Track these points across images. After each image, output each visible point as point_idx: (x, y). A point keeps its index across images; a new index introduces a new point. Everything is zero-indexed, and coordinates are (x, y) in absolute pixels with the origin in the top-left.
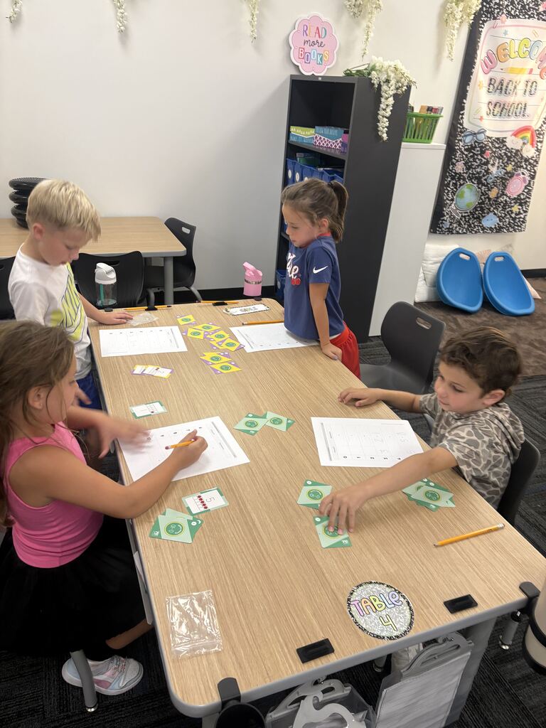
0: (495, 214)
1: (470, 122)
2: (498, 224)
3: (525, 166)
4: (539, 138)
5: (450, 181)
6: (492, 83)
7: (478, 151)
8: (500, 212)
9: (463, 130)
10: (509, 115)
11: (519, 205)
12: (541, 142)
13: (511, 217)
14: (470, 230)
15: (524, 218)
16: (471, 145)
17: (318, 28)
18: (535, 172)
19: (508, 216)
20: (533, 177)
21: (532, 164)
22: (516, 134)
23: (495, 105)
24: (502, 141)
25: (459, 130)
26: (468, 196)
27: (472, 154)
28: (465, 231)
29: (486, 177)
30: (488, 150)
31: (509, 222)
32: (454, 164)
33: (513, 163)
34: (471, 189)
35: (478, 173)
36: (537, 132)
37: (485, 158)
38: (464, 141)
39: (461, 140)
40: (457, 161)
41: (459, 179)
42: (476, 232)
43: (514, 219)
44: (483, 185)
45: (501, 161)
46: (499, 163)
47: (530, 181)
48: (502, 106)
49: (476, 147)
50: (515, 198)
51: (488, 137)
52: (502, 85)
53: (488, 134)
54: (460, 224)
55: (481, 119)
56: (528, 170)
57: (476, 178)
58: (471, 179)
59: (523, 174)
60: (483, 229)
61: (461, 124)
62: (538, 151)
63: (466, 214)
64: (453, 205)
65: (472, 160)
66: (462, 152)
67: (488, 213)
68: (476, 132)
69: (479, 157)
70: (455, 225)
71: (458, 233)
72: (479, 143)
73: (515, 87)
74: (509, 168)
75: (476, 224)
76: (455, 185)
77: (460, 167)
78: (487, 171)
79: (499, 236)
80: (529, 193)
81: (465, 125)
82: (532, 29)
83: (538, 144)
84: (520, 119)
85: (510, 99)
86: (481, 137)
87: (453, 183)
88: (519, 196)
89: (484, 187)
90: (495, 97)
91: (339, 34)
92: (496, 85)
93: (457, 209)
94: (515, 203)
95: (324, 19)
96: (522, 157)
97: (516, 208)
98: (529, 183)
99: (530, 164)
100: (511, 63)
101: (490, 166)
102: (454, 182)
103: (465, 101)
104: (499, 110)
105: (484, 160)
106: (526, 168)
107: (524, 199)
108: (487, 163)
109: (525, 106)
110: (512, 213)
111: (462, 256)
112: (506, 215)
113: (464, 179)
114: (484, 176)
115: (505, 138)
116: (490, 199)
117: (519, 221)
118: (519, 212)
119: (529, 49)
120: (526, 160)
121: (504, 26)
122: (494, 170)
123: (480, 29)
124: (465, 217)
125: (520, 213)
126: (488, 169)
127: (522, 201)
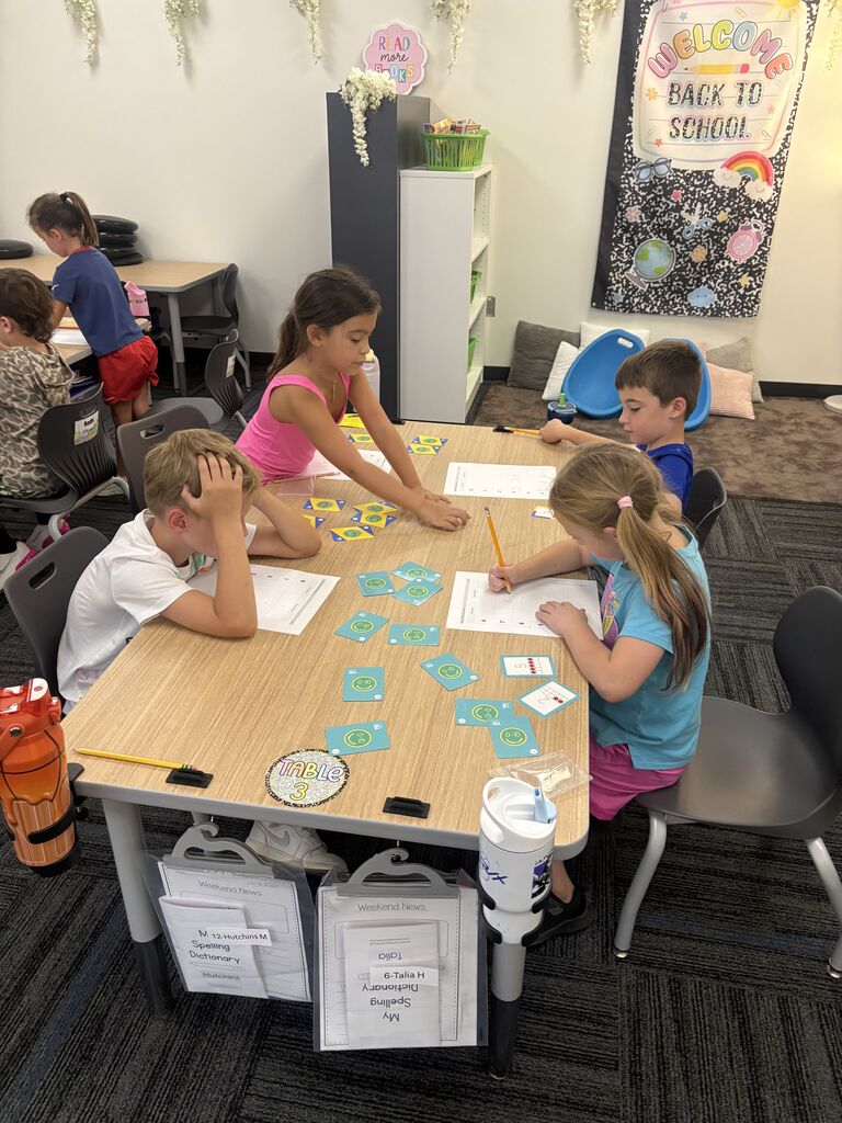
0: (710, 287)
1: (642, 149)
2: (716, 302)
3: (758, 215)
4: (779, 170)
5: (622, 235)
6: (676, 90)
7: (660, 191)
8: (719, 285)
9: (634, 161)
10: (713, 137)
11: (749, 275)
12: (782, 176)
13: (737, 293)
14: (666, 308)
15: (757, 296)
16: (651, 182)
17: (398, 39)
18: (773, 224)
19: (733, 292)
20: (770, 232)
21: (768, 210)
22: (729, 164)
23: (687, 122)
24: (707, 176)
25: (626, 160)
26: (655, 259)
27: (652, 195)
28: (655, 309)
29: (679, 230)
30: (677, 188)
31: (735, 301)
32: (623, 211)
33: (728, 210)
34: (660, 249)
35: (665, 223)
36: (774, 161)
37: (673, 202)
38: (638, 177)
39: (632, 175)
40: (628, 205)
41: (636, 233)
42: (676, 313)
43: (743, 297)
44: (677, 241)
45: (705, 206)
46: (702, 209)
47: (766, 238)
48: (697, 124)
49: (656, 185)
50: (742, 265)
51: (676, 170)
52: (691, 92)
53: (674, 165)
54: (647, 299)
55: (659, 143)
56: (763, 221)
57: (665, 231)
58: (658, 233)
59: (756, 226)
60: (690, 309)
61: (631, 152)
62: (778, 190)
63: (657, 285)
64: (632, 270)
65: (653, 204)
66: (635, 192)
67: (698, 286)
68: (653, 162)
69: (664, 200)
70: (636, 300)
71: (642, 311)
72: (661, 179)
73: (716, 94)
74: (722, 217)
75: (677, 301)
76: (631, 240)
77: (634, 214)
78: (680, 220)
79: (716, 321)
80: (764, 255)
81: (635, 153)
82: (734, 6)
83: (778, 179)
84: (736, 141)
85: (709, 113)
86: (662, 170)
87: (627, 238)
88: (750, 260)
89: (678, 246)
90: (683, 111)
91: (429, 43)
92: (682, 93)
93: (639, 276)
94: (744, 272)
95: (407, 26)
96: (748, 200)
97: (745, 280)
98: (765, 241)
99: (766, 211)
100: (698, 59)
101: (683, 213)
102: (628, 235)
103: (630, 118)
104: (696, 128)
105: (671, 204)
106: (761, 217)
107: (756, 266)
108: (678, 208)
109: (744, 121)
110: (740, 287)
111: (621, 341)
112: (729, 291)
113: (645, 232)
114: (676, 228)
115: (712, 171)
116: (694, 265)
117: (750, 300)
118: (751, 286)
119: (731, 36)
120: (759, 205)
121: (679, 7)
122: (694, 220)
123: (642, 16)
124: (656, 289)
125: (751, 288)
126: (681, 218)
127: (755, 268)
